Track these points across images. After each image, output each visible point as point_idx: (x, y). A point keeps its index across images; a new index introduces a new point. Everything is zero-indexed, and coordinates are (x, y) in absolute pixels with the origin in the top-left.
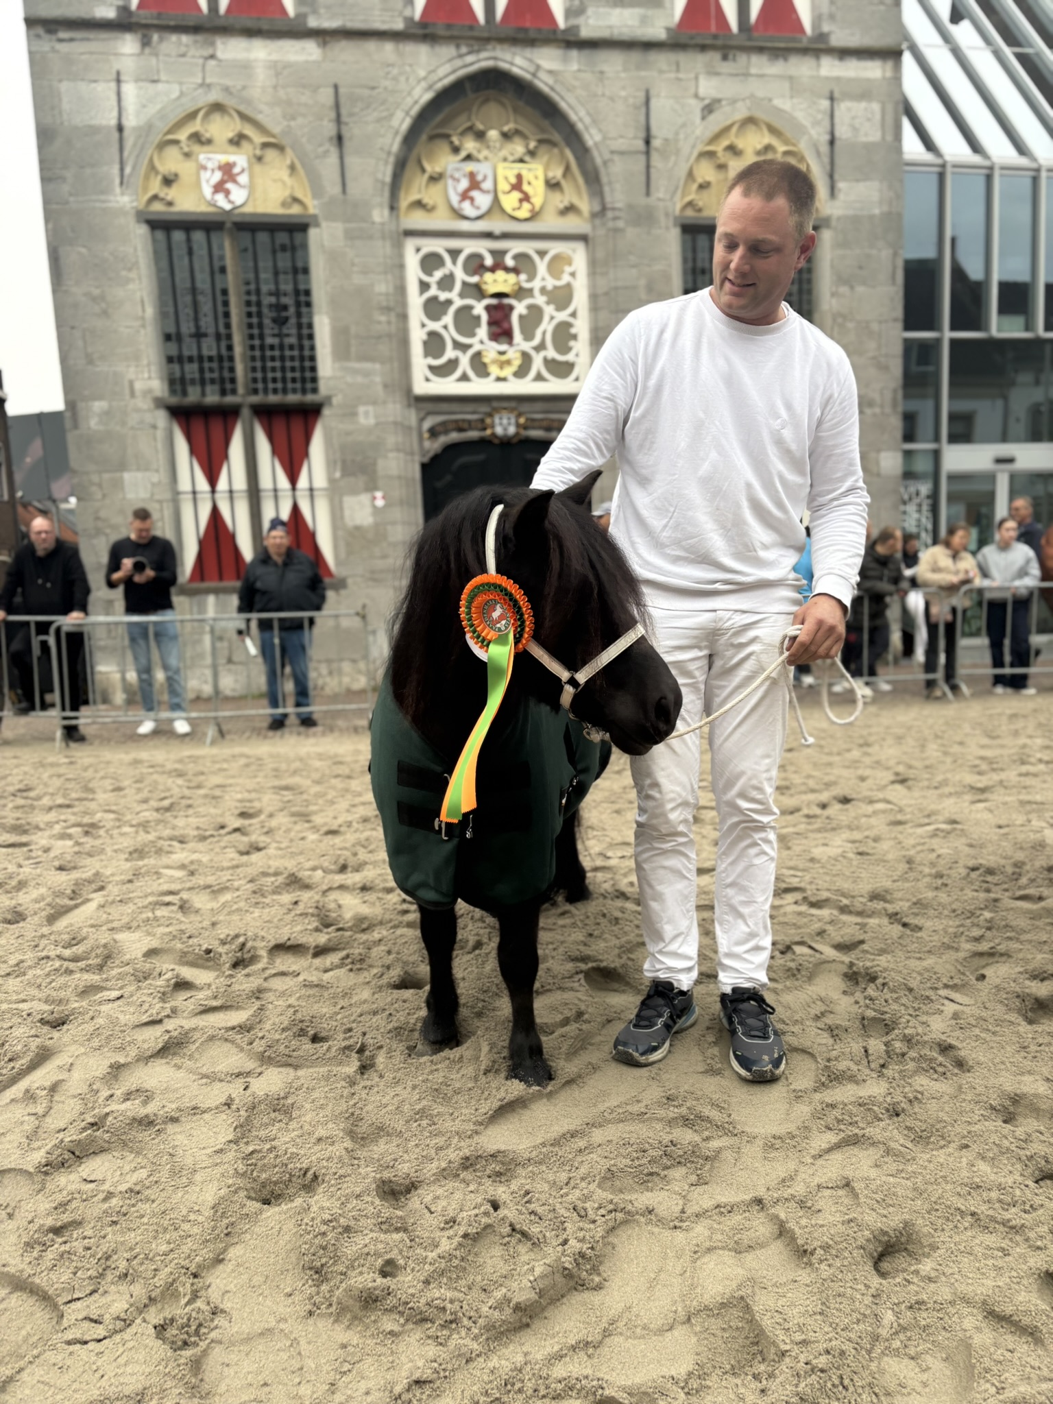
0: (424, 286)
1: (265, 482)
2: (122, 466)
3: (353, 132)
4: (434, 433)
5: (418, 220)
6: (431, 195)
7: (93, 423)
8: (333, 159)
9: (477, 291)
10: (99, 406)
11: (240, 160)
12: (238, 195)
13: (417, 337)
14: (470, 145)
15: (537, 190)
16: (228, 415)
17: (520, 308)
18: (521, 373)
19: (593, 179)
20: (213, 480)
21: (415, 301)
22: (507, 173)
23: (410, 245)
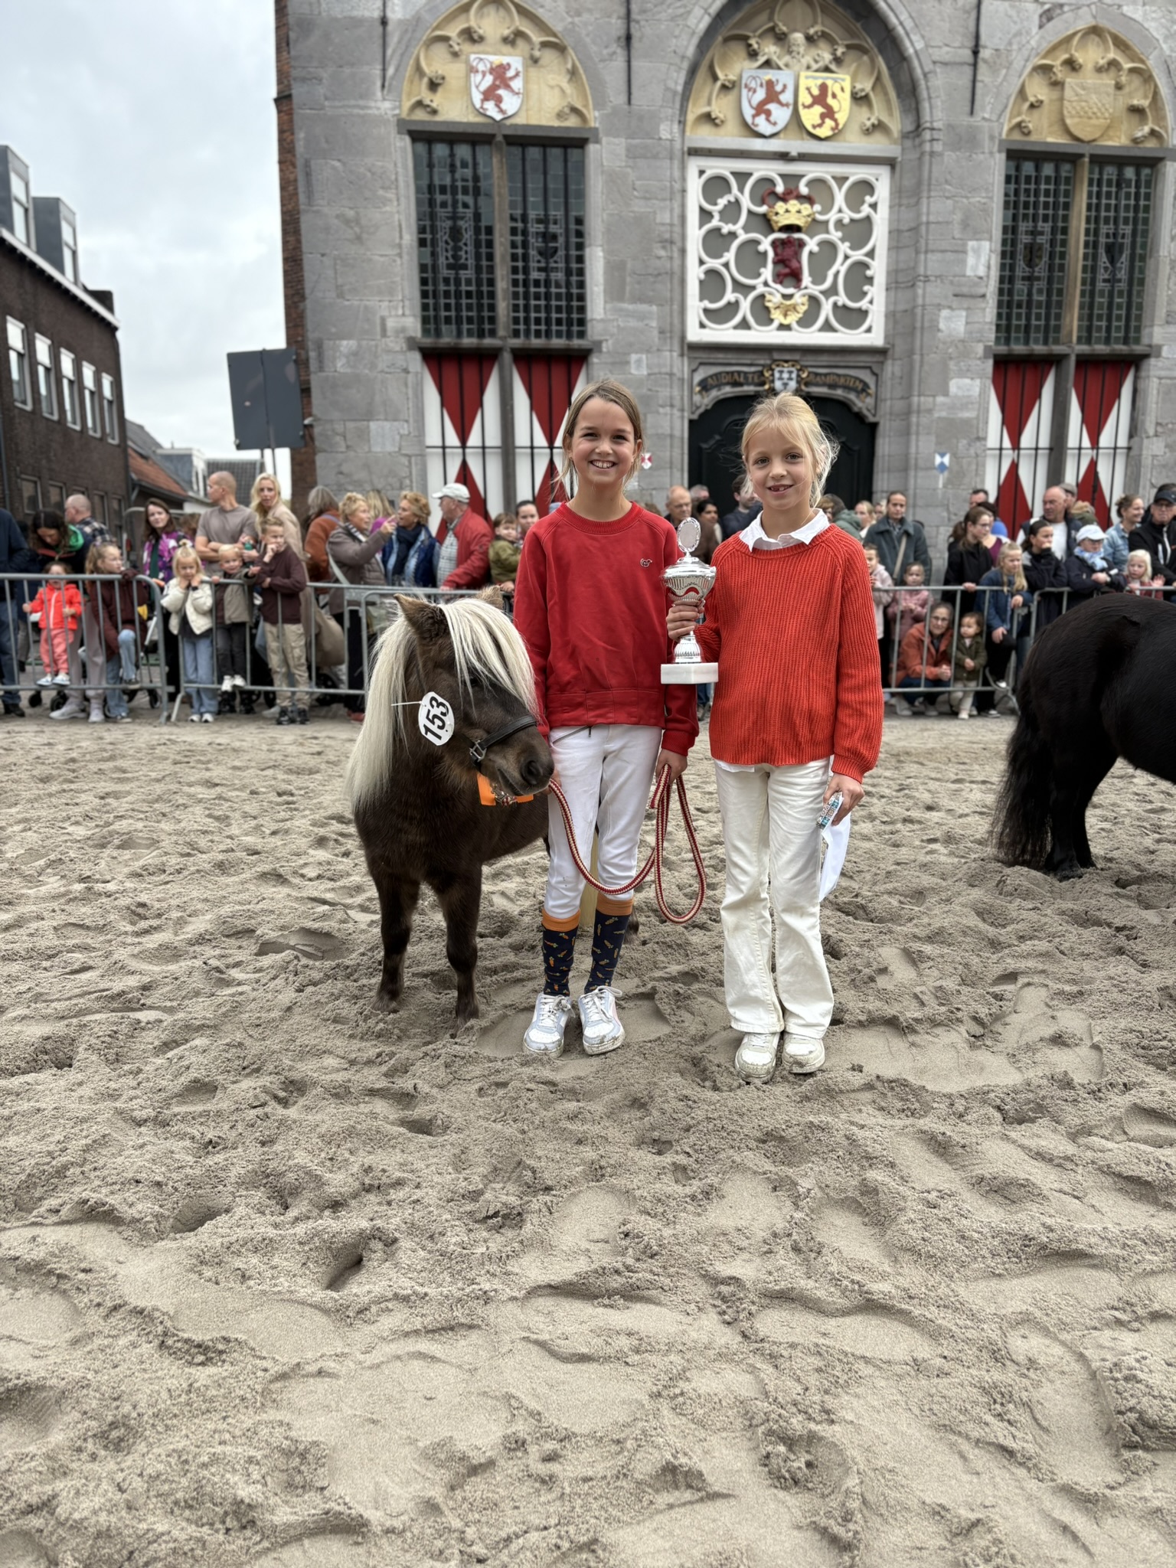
0: (705, 215)
1: (521, 438)
2: (369, 416)
3: (643, 32)
4: (705, 386)
5: (705, 136)
6: (721, 107)
7: (341, 365)
8: (620, 62)
9: (766, 223)
10: (346, 345)
11: (515, 61)
12: (511, 103)
13: (694, 274)
14: (770, 50)
15: (842, 105)
16: (485, 359)
17: (812, 244)
18: (806, 321)
19: (909, 93)
20: (463, 434)
21: (695, 234)
22: (810, 82)
23: (694, 165)
